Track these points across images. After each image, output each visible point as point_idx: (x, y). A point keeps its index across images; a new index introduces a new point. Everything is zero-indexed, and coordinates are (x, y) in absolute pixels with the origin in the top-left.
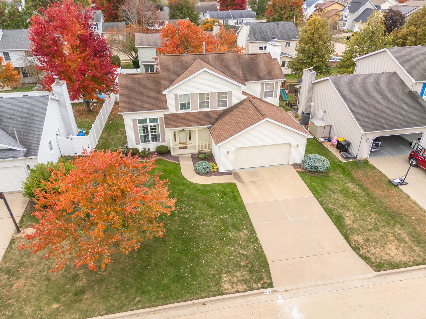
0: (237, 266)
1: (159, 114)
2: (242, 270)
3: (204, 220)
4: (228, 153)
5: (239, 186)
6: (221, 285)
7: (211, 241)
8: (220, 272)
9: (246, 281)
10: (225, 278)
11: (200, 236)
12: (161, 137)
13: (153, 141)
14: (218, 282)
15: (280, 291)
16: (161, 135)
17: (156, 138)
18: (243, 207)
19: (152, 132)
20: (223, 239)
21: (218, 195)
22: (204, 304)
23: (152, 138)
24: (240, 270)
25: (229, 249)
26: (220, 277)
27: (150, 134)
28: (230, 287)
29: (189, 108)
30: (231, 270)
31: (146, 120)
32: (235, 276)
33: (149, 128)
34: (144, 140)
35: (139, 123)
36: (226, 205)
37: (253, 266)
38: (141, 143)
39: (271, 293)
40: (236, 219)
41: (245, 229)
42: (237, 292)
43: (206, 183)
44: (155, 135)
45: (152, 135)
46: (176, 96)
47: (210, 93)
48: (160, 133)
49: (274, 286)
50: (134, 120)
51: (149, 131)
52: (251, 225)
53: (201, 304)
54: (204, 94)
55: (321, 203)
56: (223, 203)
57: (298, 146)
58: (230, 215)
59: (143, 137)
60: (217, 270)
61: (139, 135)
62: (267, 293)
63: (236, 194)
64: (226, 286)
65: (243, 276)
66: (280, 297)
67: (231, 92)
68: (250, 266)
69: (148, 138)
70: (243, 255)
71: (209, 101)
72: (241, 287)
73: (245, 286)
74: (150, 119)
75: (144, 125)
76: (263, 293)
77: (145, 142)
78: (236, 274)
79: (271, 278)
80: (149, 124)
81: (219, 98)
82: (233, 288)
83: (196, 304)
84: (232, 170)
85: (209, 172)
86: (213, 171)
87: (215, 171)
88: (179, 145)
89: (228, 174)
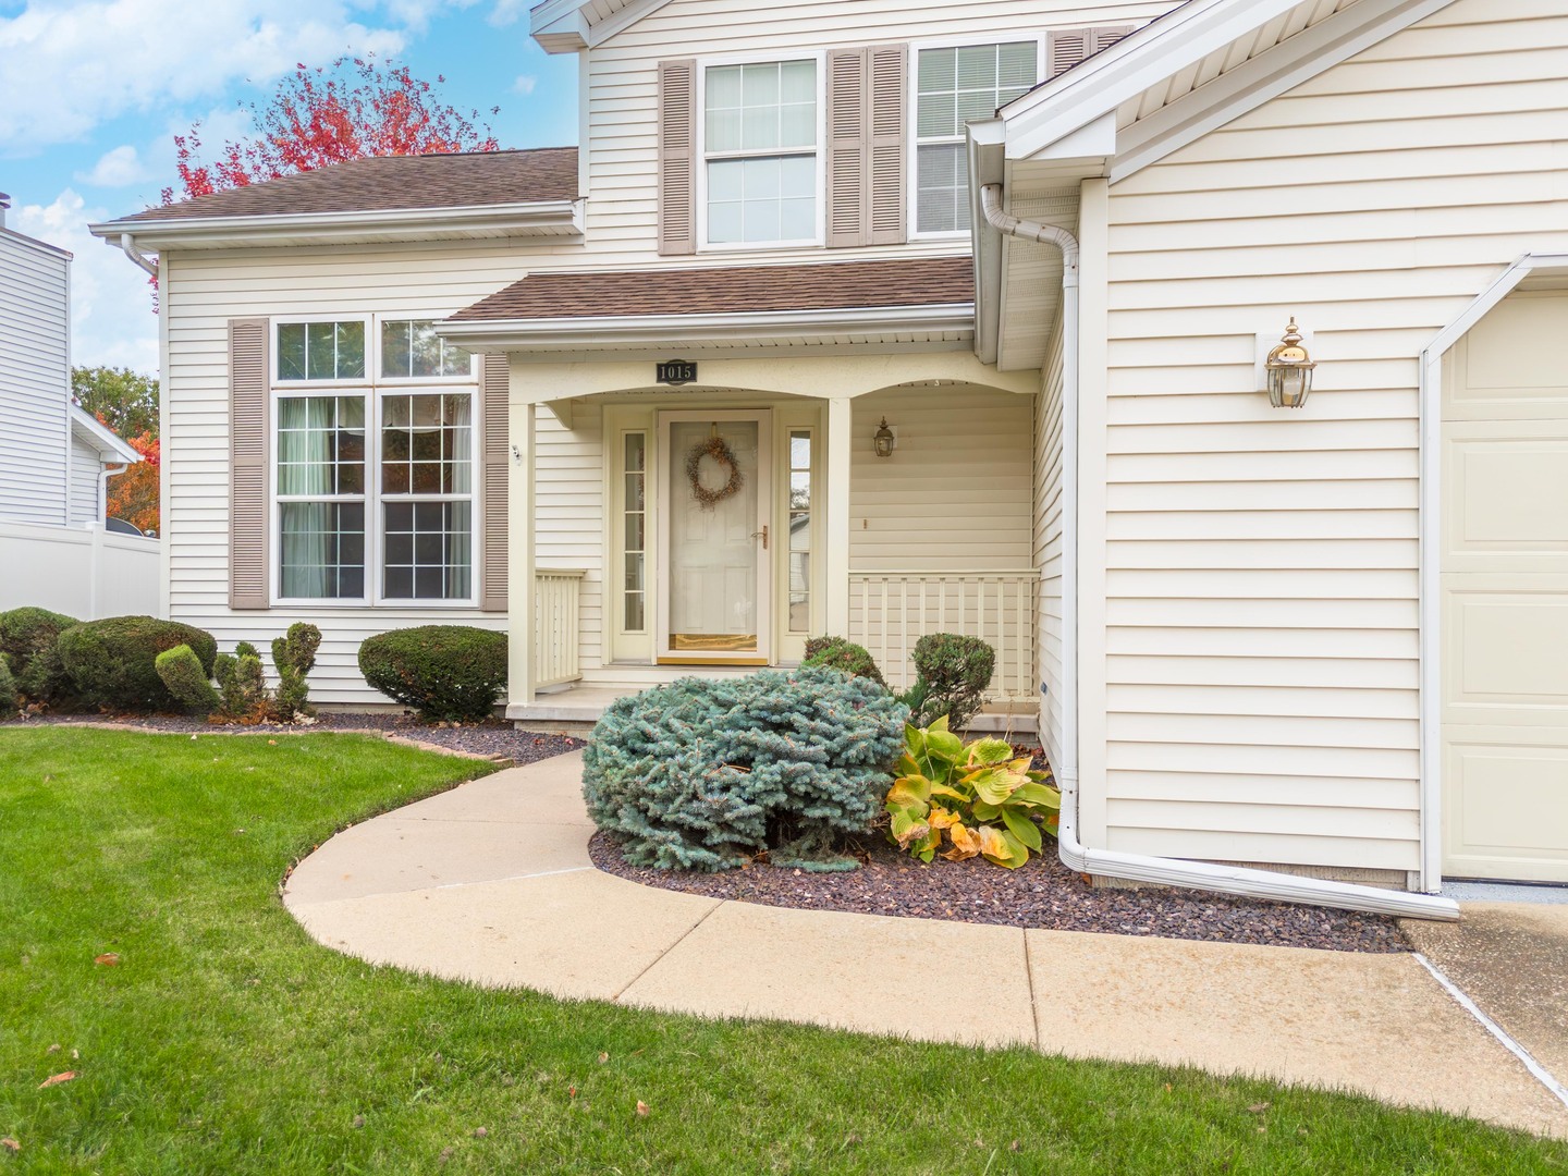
13: (395, 584)
16: (487, 522)
17: (431, 550)
19: (394, 480)
23: (395, 549)
27: (373, 499)
31: (354, 330)
33: (373, 430)
34: (313, 565)
35: (289, 369)
38: (283, 594)
44: (430, 514)
45: (396, 515)
46: (675, 81)
48: (473, 496)
50: (243, 334)
51: (373, 462)
59: (308, 530)
61: (275, 498)
69: (356, 549)
74: (394, 331)
75: (336, 387)
77: (323, 585)
80: (373, 384)
84: (1400, 879)
85: (843, 842)
86: (945, 836)
87: (993, 841)
88: (663, 664)
89: (1309, 939)
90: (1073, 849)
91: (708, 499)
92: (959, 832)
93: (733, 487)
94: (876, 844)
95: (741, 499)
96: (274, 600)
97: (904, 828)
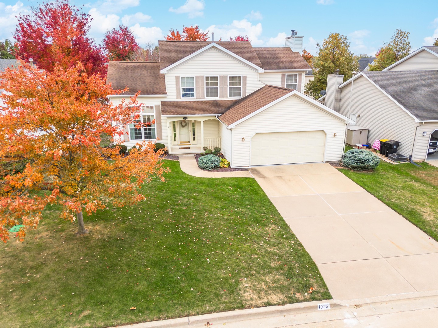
0: (266, 268)
1: (155, 102)
2: (274, 272)
3: (210, 213)
4: (243, 140)
5: (259, 181)
6: (238, 294)
7: (220, 236)
8: (236, 275)
9: (282, 289)
10: (245, 283)
11: (203, 231)
12: (157, 132)
13: (146, 138)
14: (233, 290)
15: (345, 306)
16: (157, 130)
17: (150, 133)
18: (268, 200)
20: (240, 234)
21: (230, 188)
22: (208, 323)
23: (145, 133)
24: (269, 273)
25: (250, 246)
26: (237, 283)
27: (142, 128)
28: (255, 297)
29: (193, 95)
30: (254, 272)
32: (262, 280)
33: (142, 120)
34: (134, 136)
36: (241, 198)
37: (291, 268)
38: (131, 139)
39: (329, 308)
40: (258, 212)
41: (272, 224)
42: (269, 304)
43: (214, 177)
44: (150, 129)
45: (145, 130)
46: (177, 78)
47: (220, 76)
48: (155, 127)
49: (333, 297)
52: (281, 219)
53: (203, 324)
54: (212, 78)
55: (380, 198)
56: (237, 196)
57: (335, 135)
58: (249, 208)
59: (134, 132)
60: (232, 272)
61: (129, 128)
62: (323, 309)
63: (256, 187)
64: (248, 295)
65: (275, 282)
66: (347, 315)
67: (245, 77)
68: (286, 268)
69: (140, 134)
70: (274, 254)
71: (218, 87)
72: (274, 298)
73: (281, 297)
74: (143, 108)
76: (315, 307)
77: (136, 138)
78: (264, 278)
79: (324, 285)
80: (141, 114)
81: (231, 84)
82: (260, 298)
83: (193, 322)
84: (248, 166)
85: (218, 167)
86: (223, 166)
87: (226, 166)
88: (179, 145)
89: (244, 170)
90: (231, 166)
91: (183, 126)
92: (224, 166)
93: (186, 125)
94: (220, 167)
95: (187, 127)
96: (130, 140)
97: (221, 166)
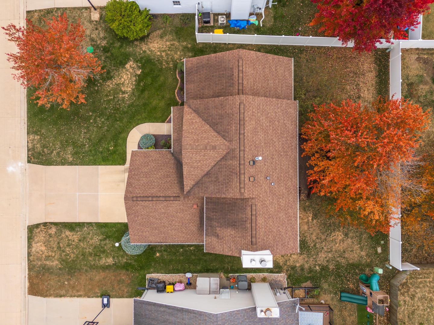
0: (44, 146)
2: (41, 149)
3: (85, 133)
5: (121, 167)
6: (32, 134)
7: (65, 134)
8: (41, 135)
10: (37, 137)
11: (71, 128)
14: (35, 133)
15: (26, 166)
20: (66, 142)
21: (112, 148)
24: (41, 147)
25: (58, 144)
26: (38, 135)
28: (30, 139)
30: (42, 142)
32: (38, 143)
36: (99, 151)
37: (42, 155)
40: (83, 155)
41: (73, 159)
42: (28, 142)
49: (28, 164)
52: (76, 164)
55: (90, 224)
56: (101, 150)
58: (87, 152)
60: (43, 134)
63: (111, 162)
64: (31, 137)
65: (37, 148)
66: (22, 165)
68: (43, 154)
70: (52, 152)
72: (30, 145)
73: (31, 147)
78: (39, 144)
79: (34, 163)
82: (30, 140)
